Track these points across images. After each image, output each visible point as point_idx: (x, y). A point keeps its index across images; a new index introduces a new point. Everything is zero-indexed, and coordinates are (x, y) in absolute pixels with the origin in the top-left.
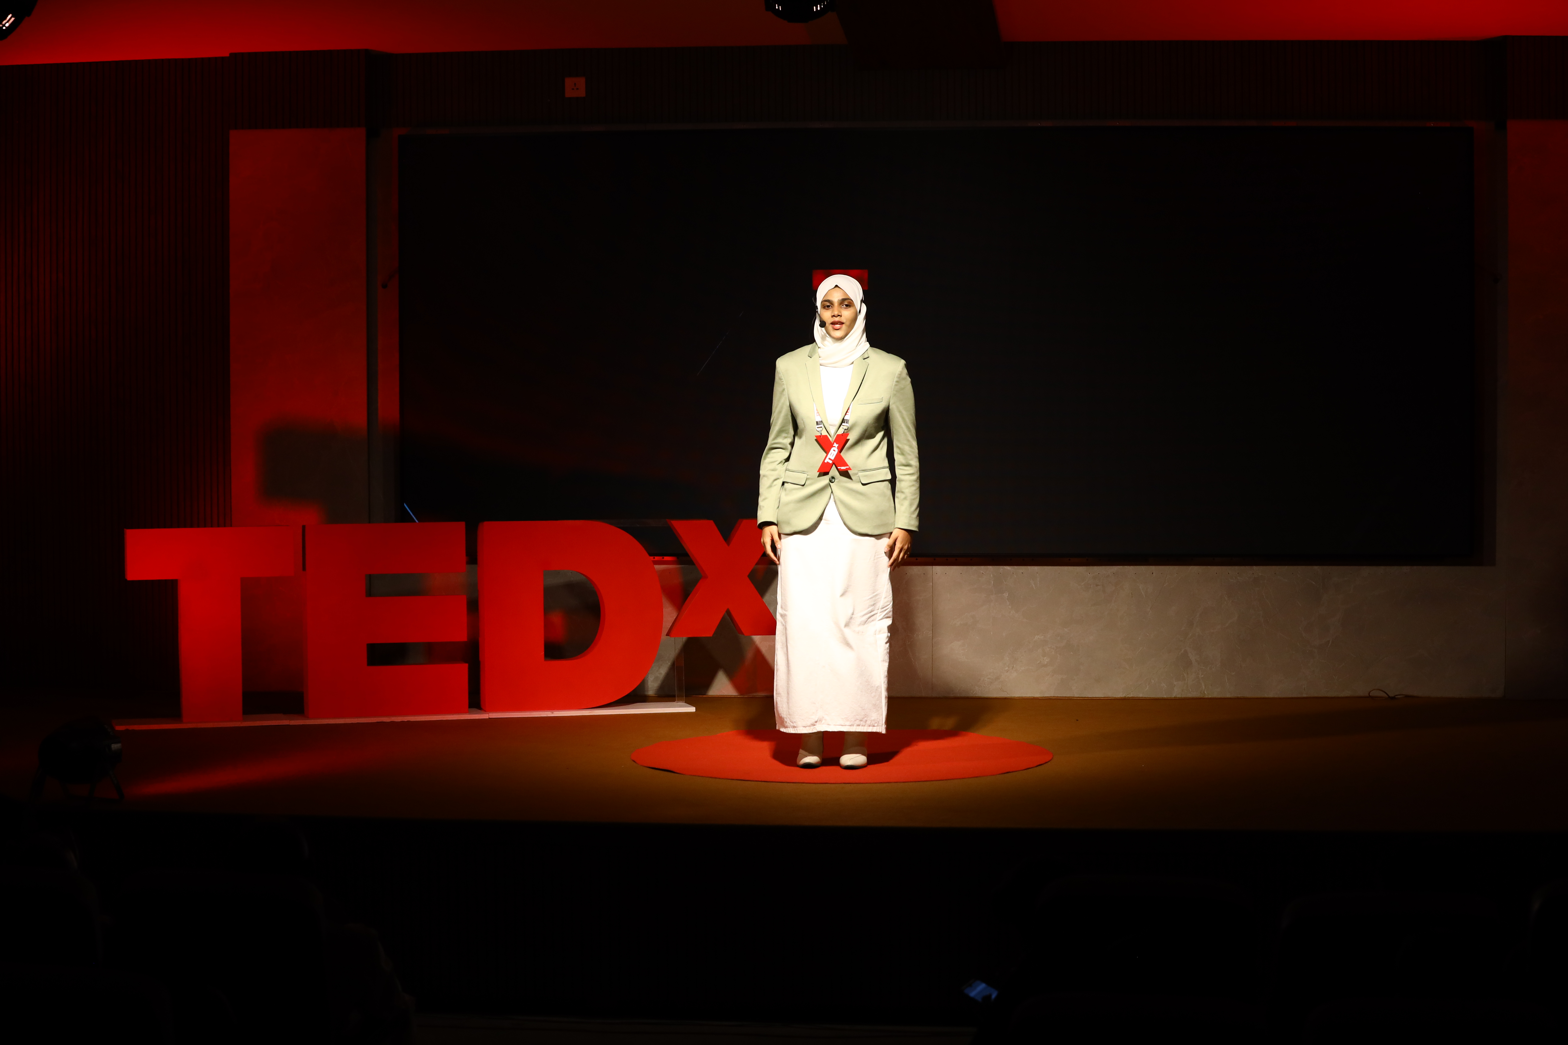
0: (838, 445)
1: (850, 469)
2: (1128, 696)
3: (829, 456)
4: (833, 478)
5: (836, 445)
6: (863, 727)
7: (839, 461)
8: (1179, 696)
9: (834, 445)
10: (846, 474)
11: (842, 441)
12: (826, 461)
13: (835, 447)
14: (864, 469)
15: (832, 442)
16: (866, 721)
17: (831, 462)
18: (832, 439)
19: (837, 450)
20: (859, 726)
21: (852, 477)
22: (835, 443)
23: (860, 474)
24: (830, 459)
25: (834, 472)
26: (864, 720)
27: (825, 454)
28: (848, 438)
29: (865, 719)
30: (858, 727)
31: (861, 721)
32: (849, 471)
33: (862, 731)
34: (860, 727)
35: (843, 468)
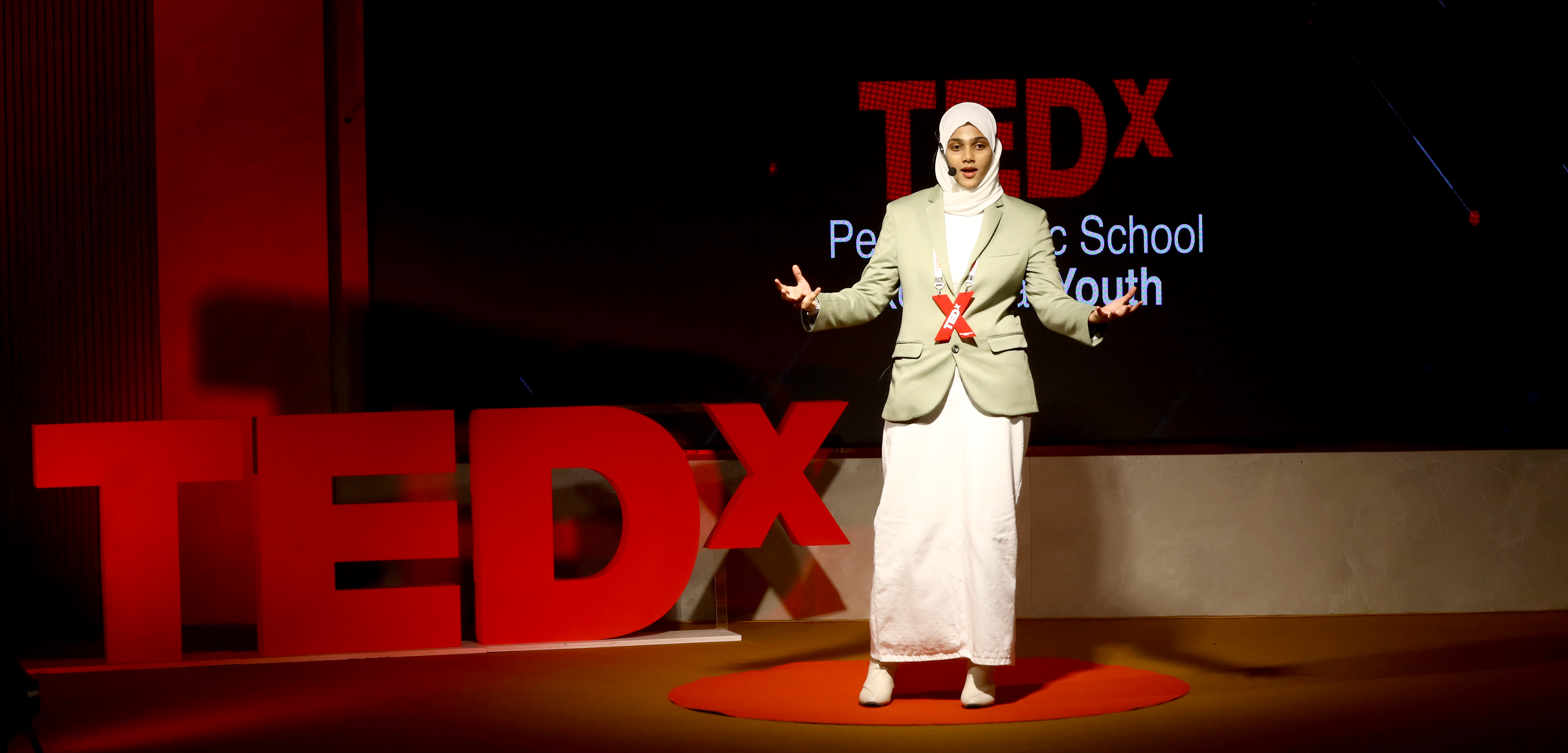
0: (960, 306)
1: (975, 336)
2: (1273, 614)
3: (949, 320)
4: (956, 347)
5: (957, 306)
6: (993, 660)
7: (961, 325)
8: (1337, 613)
9: (955, 307)
10: (971, 341)
11: (966, 300)
12: (945, 327)
13: (956, 308)
14: (994, 334)
15: (953, 303)
16: (998, 652)
17: (951, 327)
18: (953, 299)
19: (958, 313)
20: (989, 658)
21: (978, 346)
22: (956, 304)
23: (990, 341)
24: (949, 324)
25: (955, 339)
26: (995, 651)
27: (945, 318)
28: (973, 297)
29: (997, 649)
30: (987, 660)
31: (991, 652)
32: (974, 337)
33: (992, 664)
34: (990, 660)
35: (966, 334)
